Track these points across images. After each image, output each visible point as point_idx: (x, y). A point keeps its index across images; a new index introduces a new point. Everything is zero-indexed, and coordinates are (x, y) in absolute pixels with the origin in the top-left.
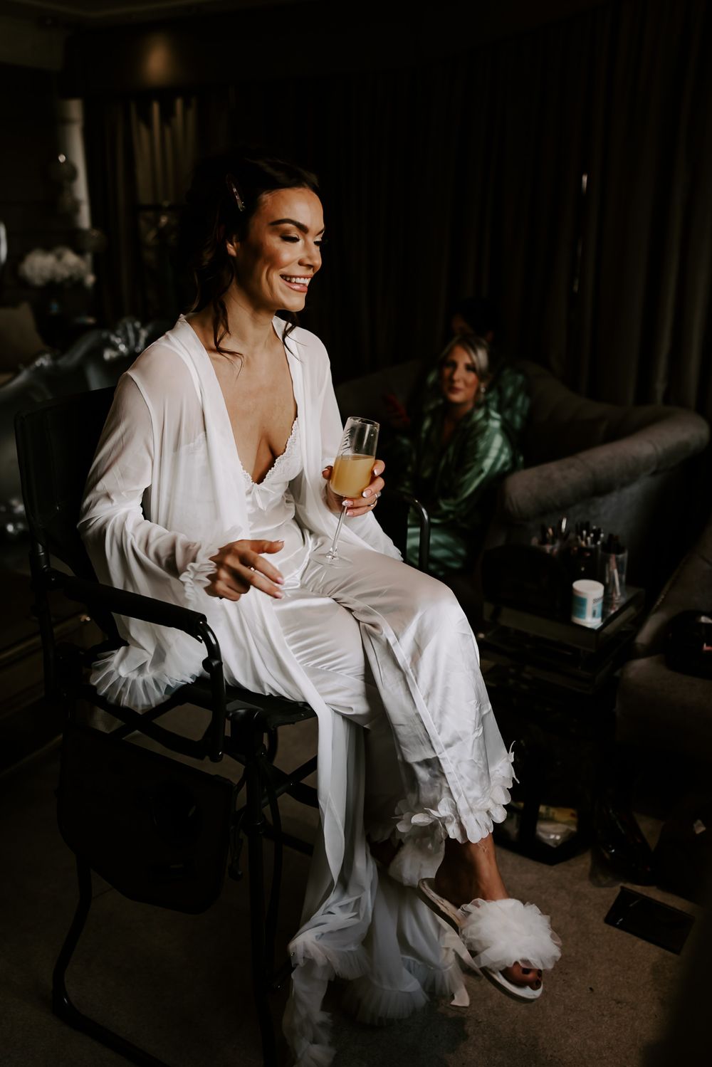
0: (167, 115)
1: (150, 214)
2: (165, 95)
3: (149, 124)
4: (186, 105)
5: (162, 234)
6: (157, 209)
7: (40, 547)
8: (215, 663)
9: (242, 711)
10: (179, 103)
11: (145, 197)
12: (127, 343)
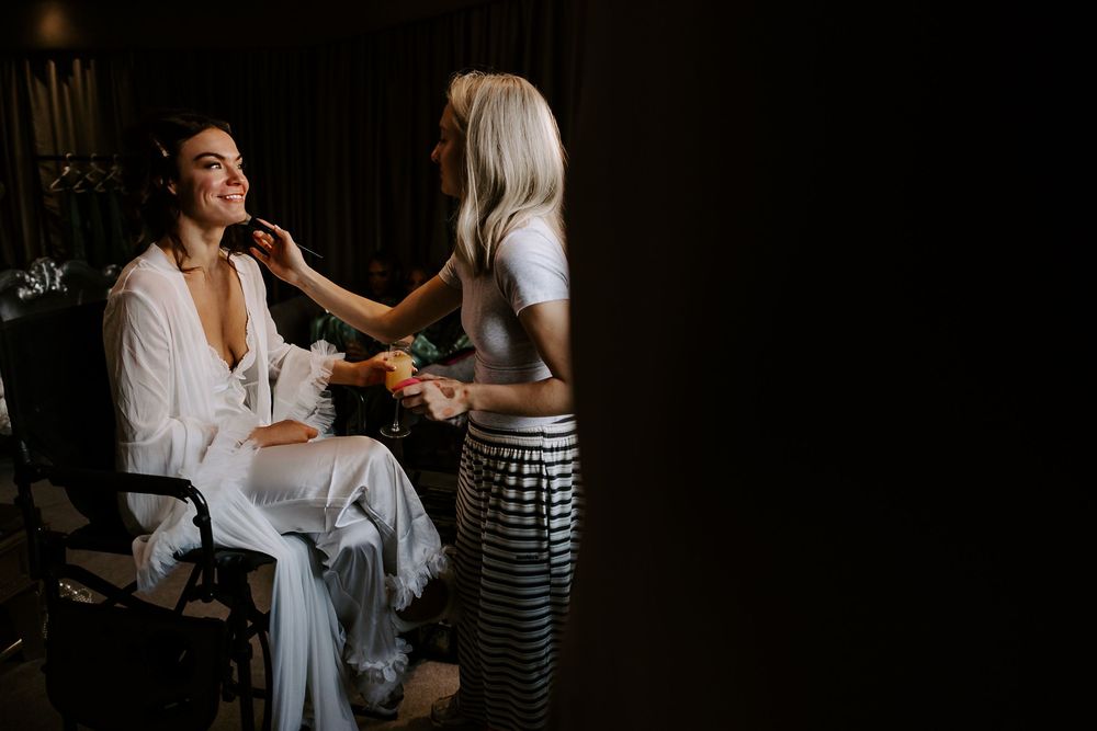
0: (65, 73)
1: (51, 165)
2: (63, 56)
3: (46, 83)
4: (85, 66)
5: (65, 182)
6: (60, 160)
7: (23, 444)
8: (204, 519)
9: (228, 558)
10: (77, 63)
11: (44, 148)
12: (43, 282)
